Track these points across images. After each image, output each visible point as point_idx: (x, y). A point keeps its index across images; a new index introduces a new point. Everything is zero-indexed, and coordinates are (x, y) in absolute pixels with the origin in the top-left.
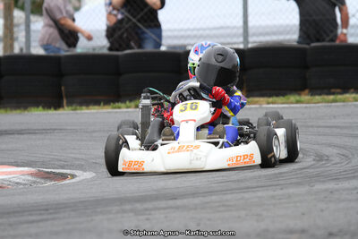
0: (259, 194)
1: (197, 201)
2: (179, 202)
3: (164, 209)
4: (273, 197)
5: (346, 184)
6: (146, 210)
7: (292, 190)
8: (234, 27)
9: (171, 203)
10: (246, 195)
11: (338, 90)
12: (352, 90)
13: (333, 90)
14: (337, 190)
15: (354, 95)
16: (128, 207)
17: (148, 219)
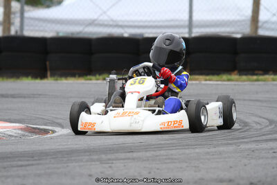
0: (197, 150)
1: (148, 154)
2: (135, 155)
3: (124, 159)
4: (208, 153)
5: (264, 145)
6: (109, 160)
7: (221, 149)
8: (182, 20)
9: (129, 155)
10: (187, 151)
11: (260, 72)
12: (271, 73)
13: (256, 72)
14: (257, 150)
15: (272, 77)
16: (96, 157)
17: (110, 167)
